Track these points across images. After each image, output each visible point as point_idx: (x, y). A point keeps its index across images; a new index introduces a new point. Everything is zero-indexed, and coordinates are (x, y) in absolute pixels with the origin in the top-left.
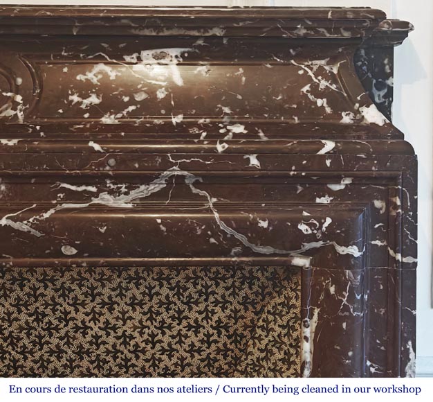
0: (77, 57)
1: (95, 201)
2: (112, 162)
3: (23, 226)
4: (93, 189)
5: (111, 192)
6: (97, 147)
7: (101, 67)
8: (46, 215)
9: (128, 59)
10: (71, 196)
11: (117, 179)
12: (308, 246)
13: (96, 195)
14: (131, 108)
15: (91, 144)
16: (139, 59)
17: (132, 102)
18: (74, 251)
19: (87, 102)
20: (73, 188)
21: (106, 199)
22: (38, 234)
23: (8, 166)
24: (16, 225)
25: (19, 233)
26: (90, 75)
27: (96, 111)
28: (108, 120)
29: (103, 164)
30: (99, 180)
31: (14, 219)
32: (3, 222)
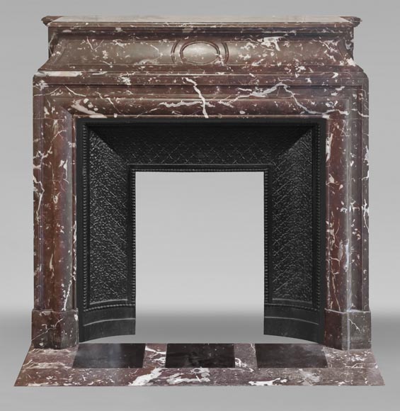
0: (240, 40)
1: (251, 94)
2: (258, 81)
3: (227, 104)
4: (251, 90)
5: (257, 91)
6: (253, 75)
7: (249, 44)
8: (235, 100)
9: (259, 40)
10: (242, 93)
11: (259, 87)
12: (329, 111)
13: (252, 92)
14: (262, 60)
15: (250, 74)
16: (263, 41)
17: (262, 58)
18: (244, 113)
19: (245, 57)
20: (244, 90)
21: (255, 94)
22: (232, 107)
23: (221, 82)
24: (225, 104)
25: (226, 106)
26: (246, 47)
27: (250, 61)
28: (254, 64)
29: (255, 82)
30: (252, 87)
31: (224, 102)
32: (220, 102)
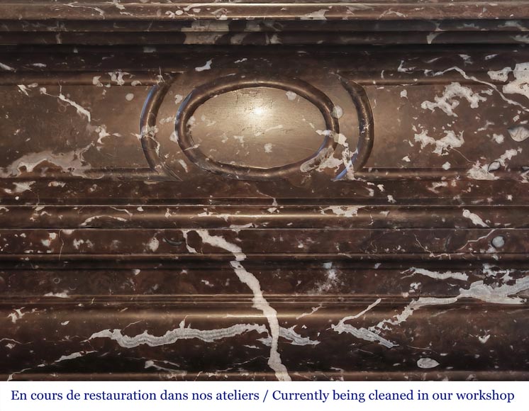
0: (419, 74)
1: (464, 293)
2: (499, 241)
3: (368, 335)
4: (463, 277)
5: (488, 281)
6: (476, 219)
7: (455, 88)
8: (402, 317)
9: (494, 75)
10: (430, 287)
11: (499, 264)
13: (466, 285)
14: (510, 154)
15: (466, 214)
16: (511, 77)
17: (509, 143)
18: (435, 364)
19: (442, 144)
20: (434, 275)
21: (480, 291)
22: (389, 344)
23: (345, 248)
24: (360, 333)
25: (363, 343)
26: (441, 102)
27: (460, 160)
28: (479, 172)
29: (484, 245)
30: (473, 266)
31: (357, 324)
32: (340, 328)
